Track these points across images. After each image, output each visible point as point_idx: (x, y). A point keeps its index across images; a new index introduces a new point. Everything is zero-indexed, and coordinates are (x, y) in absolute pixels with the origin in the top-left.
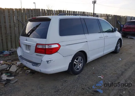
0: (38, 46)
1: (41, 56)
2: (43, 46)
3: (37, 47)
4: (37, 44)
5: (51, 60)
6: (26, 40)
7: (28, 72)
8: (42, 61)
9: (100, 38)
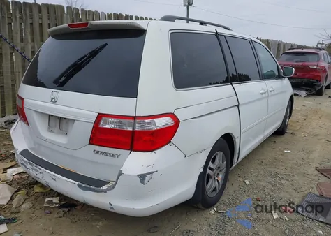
0: (105, 123)
1: (113, 155)
2: (120, 122)
3: (101, 124)
4: (100, 116)
5: (152, 173)
6: (53, 100)
7: (51, 202)
8: (120, 174)
9: (262, 94)
